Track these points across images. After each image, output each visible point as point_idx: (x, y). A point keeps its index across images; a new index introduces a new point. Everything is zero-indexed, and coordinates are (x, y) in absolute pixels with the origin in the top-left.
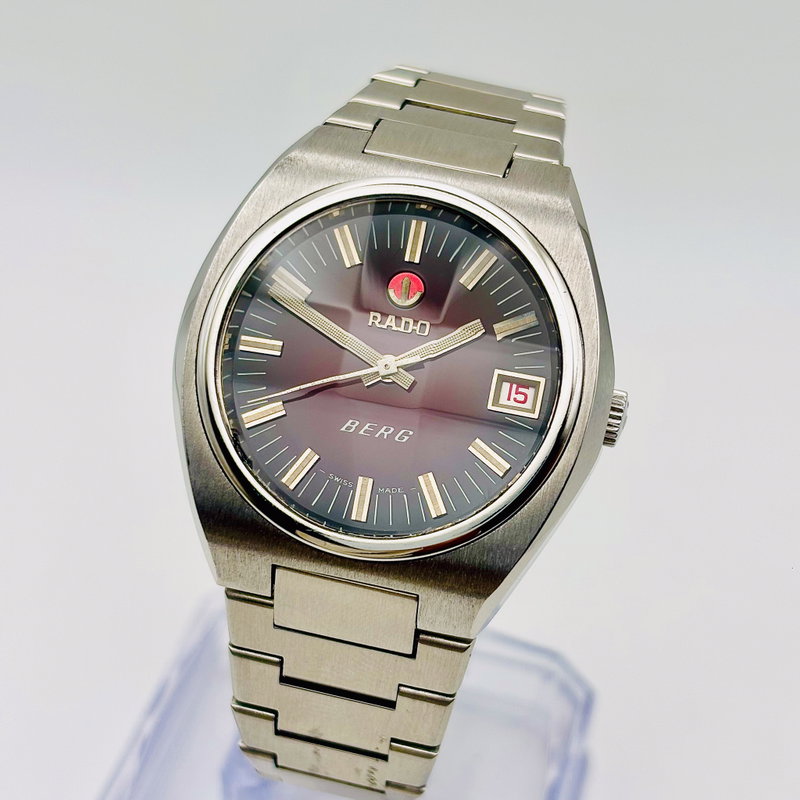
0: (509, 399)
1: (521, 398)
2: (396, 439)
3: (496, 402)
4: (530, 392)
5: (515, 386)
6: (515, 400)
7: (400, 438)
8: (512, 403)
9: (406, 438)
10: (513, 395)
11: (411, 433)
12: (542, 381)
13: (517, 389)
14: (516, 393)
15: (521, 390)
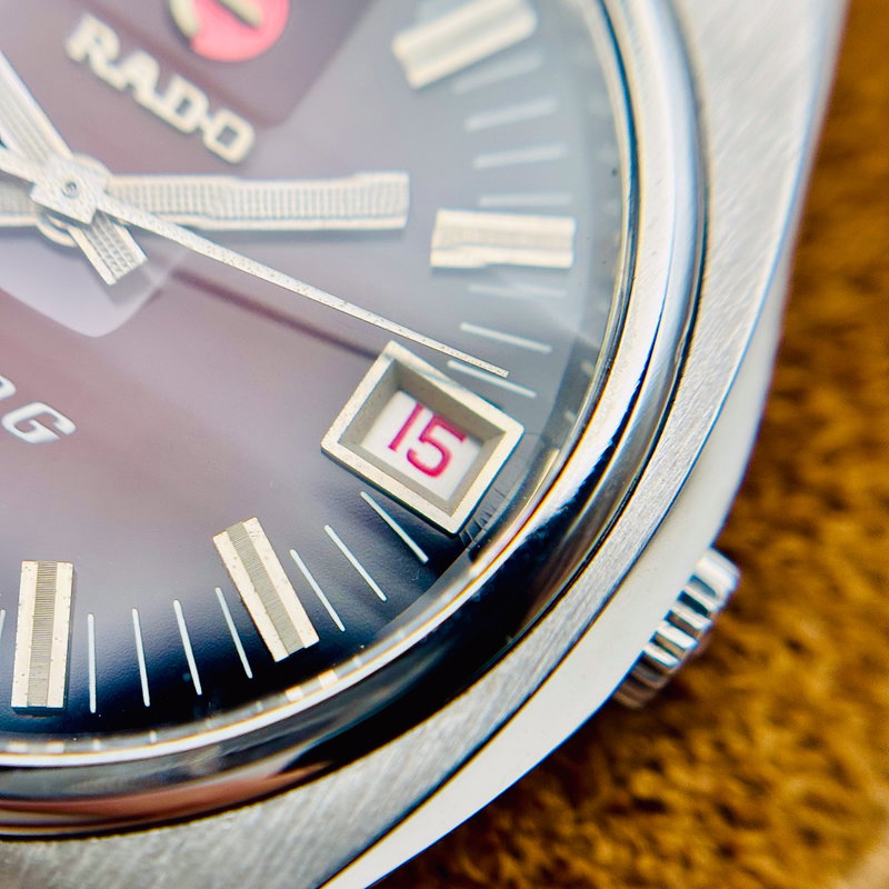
0: (393, 446)
1: (430, 457)
2: (10, 421)
3: (354, 437)
4: (462, 452)
5: (425, 417)
6: (411, 457)
7: (24, 426)
8: (398, 460)
9: (41, 434)
10: (411, 440)
11: (66, 426)
12: (512, 431)
13: (429, 427)
14: (423, 439)
15: (439, 434)
